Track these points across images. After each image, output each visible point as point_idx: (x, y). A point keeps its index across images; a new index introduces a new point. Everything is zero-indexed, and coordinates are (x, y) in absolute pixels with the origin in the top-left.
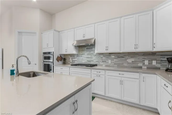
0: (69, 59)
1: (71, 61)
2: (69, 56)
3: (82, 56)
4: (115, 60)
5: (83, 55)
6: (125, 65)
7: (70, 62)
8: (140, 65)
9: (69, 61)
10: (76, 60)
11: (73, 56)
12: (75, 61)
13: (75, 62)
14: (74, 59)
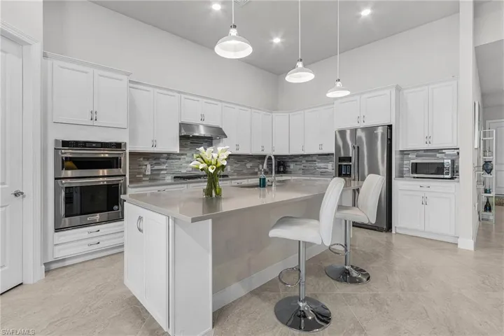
0: (140, 165)
1: (148, 173)
2: (142, 159)
3: (180, 159)
4: (235, 165)
5: (183, 157)
6: (245, 171)
7: (145, 175)
8: (256, 170)
9: (139, 173)
10: (165, 168)
11: (155, 159)
12: (162, 172)
13: (159, 174)
14: (156, 167)
